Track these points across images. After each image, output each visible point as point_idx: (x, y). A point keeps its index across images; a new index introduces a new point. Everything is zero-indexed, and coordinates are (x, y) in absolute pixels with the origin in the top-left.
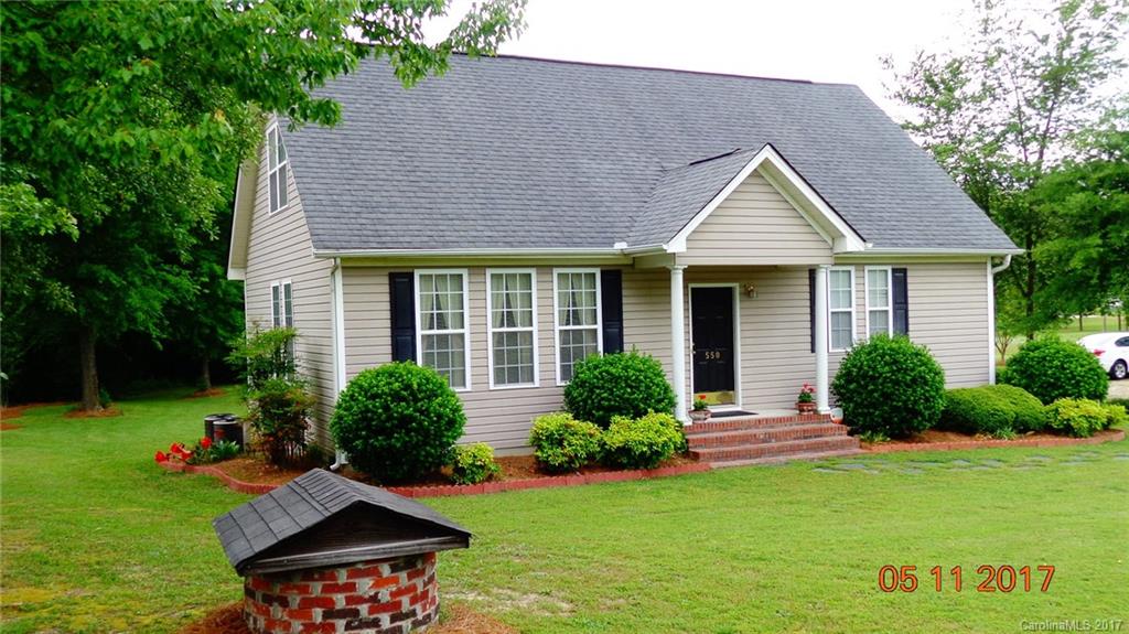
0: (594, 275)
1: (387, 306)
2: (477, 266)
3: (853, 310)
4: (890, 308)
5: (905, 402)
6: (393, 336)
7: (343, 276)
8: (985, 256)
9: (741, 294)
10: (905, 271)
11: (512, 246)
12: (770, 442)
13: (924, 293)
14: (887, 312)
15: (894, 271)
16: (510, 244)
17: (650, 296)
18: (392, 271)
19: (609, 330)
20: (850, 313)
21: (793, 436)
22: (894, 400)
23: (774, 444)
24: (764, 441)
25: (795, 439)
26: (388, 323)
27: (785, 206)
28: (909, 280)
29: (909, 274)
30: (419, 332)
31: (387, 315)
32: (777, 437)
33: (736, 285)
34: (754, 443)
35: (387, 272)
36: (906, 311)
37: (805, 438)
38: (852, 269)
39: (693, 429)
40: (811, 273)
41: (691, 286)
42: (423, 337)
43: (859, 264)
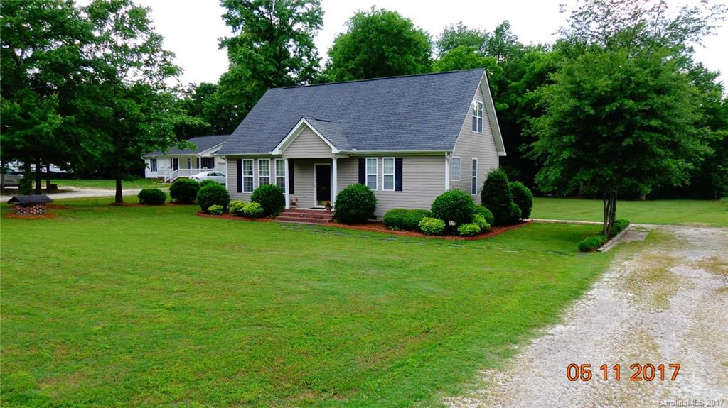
1: (236, 169)
2: (256, 158)
3: (377, 174)
4: (394, 174)
6: (238, 177)
7: (228, 160)
10: (402, 159)
13: (411, 169)
14: (393, 176)
15: (396, 159)
20: (376, 176)
26: (237, 173)
28: (404, 163)
29: (404, 160)
30: (243, 176)
31: (236, 171)
35: (236, 159)
36: (401, 176)
38: (377, 158)
39: (288, 210)
40: (359, 160)
41: (315, 164)
42: (245, 178)
43: (380, 156)
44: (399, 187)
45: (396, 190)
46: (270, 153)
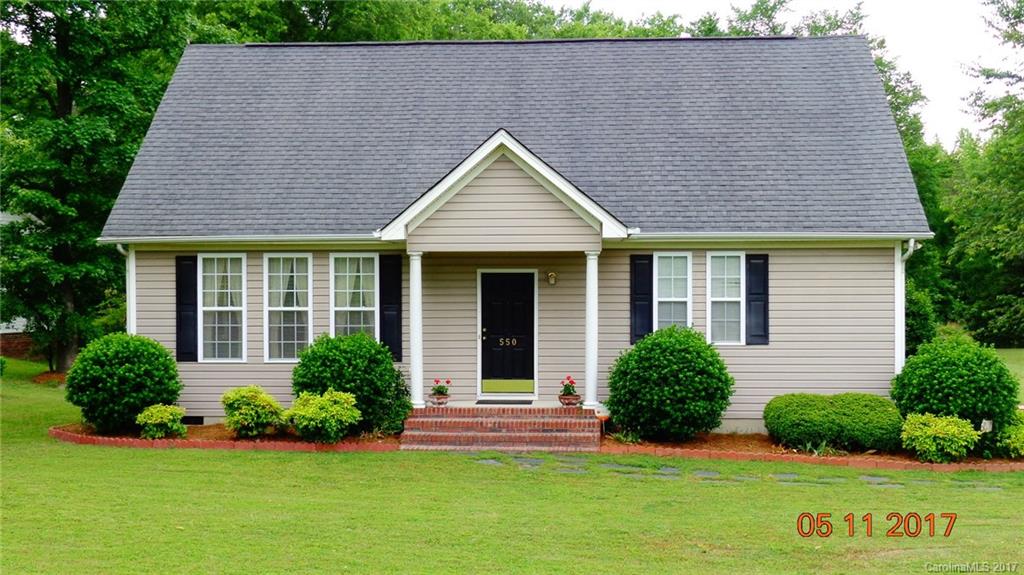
0: (373, 259)
1: (173, 285)
2: (255, 251)
3: (689, 300)
4: (743, 299)
5: (651, 401)
6: (179, 311)
7: (137, 259)
8: (895, 240)
9: (539, 280)
10: (765, 258)
11: (276, 233)
12: (500, 431)
13: (797, 283)
14: (739, 303)
15: (749, 258)
16: (275, 231)
17: (433, 280)
18: (178, 254)
19: (386, 313)
20: (685, 303)
21: (529, 428)
22: (638, 399)
23: (504, 433)
24: (492, 430)
25: (530, 431)
26: (174, 300)
27: (538, 190)
28: (771, 268)
29: (771, 261)
30: (201, 309)
31: (173, 292)
32: (509, 427)
33: (535, 271)
34: (480, 432)
35: (174, 256)
36: (766, 303)
37: (544, 431)
38: (689, 255)
39: (424, 412)
40: (633, 258)
41: (480, 271)
42: (205, 313)
43: (699, 249)
44: (759, 334)
45: (748, 344)
46: (376, 235)
